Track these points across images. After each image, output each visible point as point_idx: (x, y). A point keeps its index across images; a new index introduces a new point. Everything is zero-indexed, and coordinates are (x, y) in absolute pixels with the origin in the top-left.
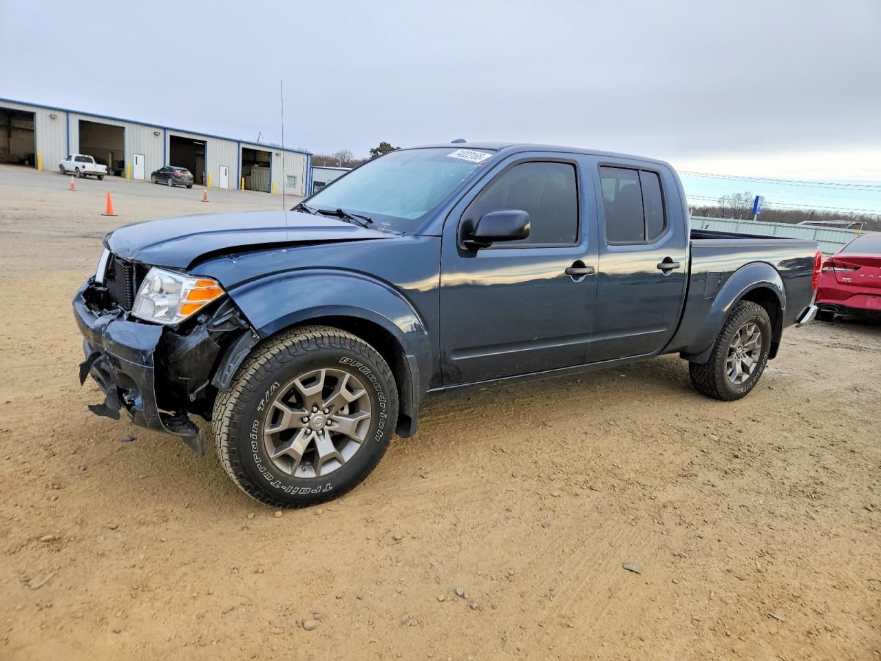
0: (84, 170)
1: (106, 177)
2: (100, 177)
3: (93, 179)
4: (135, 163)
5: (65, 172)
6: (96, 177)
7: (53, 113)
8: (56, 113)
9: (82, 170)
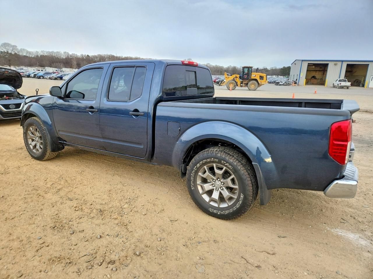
0: (340, 85)
1: (350, 87)
2: (348, 87)
3: (345, 89)
4: (371, 80)
5: (334, 87)
6: (346, 88)
7: (336, 62)
8: (338, 62)
9: (339, 85)
